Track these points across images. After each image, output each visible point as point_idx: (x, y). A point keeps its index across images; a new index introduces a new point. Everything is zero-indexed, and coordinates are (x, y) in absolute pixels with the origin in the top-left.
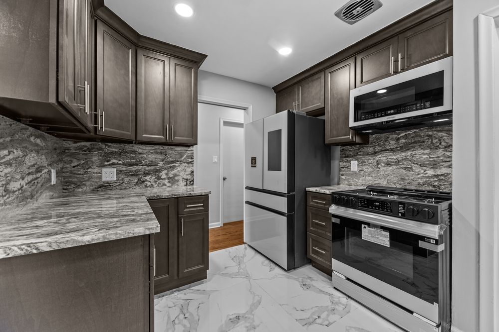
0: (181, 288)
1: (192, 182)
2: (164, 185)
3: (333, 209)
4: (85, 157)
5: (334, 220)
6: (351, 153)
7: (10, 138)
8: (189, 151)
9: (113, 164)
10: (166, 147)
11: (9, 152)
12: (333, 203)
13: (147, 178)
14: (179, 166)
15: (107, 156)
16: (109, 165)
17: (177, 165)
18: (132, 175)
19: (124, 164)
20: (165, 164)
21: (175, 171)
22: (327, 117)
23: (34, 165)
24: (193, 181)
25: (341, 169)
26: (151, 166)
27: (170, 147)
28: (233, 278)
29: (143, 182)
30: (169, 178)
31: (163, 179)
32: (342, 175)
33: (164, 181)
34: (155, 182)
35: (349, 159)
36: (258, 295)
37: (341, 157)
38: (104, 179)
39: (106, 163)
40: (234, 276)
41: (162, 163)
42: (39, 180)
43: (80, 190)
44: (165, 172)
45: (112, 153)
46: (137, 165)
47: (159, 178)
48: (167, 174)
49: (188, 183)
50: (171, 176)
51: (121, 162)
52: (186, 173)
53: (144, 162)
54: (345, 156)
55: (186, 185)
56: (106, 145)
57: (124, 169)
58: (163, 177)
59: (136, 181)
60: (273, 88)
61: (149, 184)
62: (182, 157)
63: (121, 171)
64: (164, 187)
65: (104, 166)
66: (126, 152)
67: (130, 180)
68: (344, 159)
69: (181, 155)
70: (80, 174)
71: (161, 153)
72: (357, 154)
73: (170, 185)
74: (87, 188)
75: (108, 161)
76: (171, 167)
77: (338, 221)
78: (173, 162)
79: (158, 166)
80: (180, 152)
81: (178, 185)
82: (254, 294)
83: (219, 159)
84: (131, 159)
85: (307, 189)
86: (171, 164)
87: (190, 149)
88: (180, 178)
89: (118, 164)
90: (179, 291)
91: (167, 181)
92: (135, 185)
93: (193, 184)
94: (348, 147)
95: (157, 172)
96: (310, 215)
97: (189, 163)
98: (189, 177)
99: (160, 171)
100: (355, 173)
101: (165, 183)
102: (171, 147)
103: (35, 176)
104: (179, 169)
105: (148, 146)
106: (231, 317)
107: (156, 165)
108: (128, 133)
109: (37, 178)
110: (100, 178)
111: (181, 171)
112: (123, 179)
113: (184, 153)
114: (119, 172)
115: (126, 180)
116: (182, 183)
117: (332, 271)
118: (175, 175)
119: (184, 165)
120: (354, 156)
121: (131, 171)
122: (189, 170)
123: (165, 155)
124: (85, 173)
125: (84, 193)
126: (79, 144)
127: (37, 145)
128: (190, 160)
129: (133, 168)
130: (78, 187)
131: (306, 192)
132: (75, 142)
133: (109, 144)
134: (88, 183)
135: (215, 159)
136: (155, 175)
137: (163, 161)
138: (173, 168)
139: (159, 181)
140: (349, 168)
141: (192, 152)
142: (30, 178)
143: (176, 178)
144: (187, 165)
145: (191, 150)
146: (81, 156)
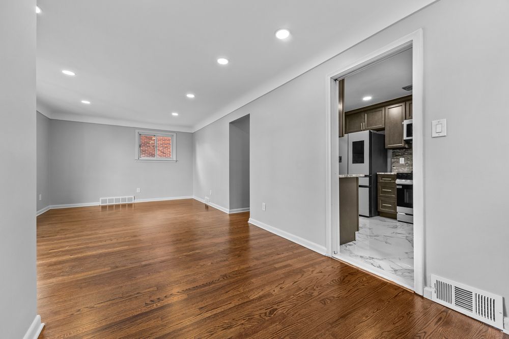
3: (398, 181)
5: (398, 187)
6: (400, 154)
12: (397, 178)
22: (386, 132)
25: (392, 163)
32: (393, 167)
35: (398, 157)
37: (393, 156)
54: (396, 155)
68: (395, 157)
72: (404, 154)
77: (401, 187)
85: (378, 173)
94: (398, 150)
96: (379, 187)
100: (403, 165)
117: (397, 213)
120: (402, 156)
131: (377, 175)
140: (398, 162)
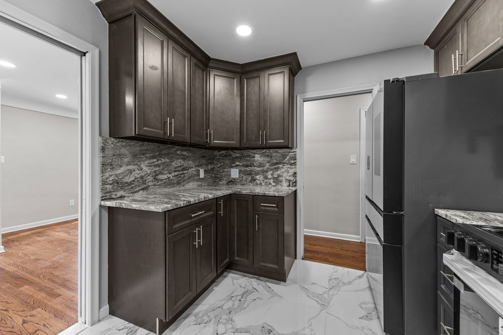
0: (261, 278)
1: (294, 184)
2: (270, 184)
4: (223, 161)
7: (158, 153)
8: (292, 152)
9: (237, 165)
10: (271, 150)
11: (158, 161)
13: (258, 177)
14: (282, 168)
15: (234, 160)
16: (235, 166)
17: (281, 166)
18: (248, 174)
19: (243, 166)
20: (270, 165)
21: (279, 172)
23: (180, 166)
24: (296, 182)
26: (260, 167)
27: (274, 150)
28: (308, 296)
29: (255, 180)
30: (274, 178)
31: (269, 179)
33: (269, 181)
34: (263, 181)
36: (312, 330)
38: (232, 176)
39: (233, 165)
40: (311, 296)
41: (268, 164)
42: (186, 175)
43: (221, 183)
44: (271, 172)
45: (237, 157)
46: (251, 166)
47: (266, 178)
48: (272, 175)
49: (291, 184)
50: (276, 176)
51: (241, 164)
52: (289, 175)
53: (255, 164)
55: (289, 186)
56: (233, 152)
57: (243, 169)
58: (269, 177)
59: (250, 179)
60: (425, 44)
61: (259, 182)
62: (284, 159)
63: (241, 171)
64: (270, 186)
65: (232, 167)
66: (244, 156)
67: (246, 178)
69: (284, 156)
70: (221, 172)
71: (268, 156)
73: (275, 184)
74: (224, 182)
75: (234, 164)
76: (275, 168)
78: (277, 164)
79: (266, 168)
80: (283, 154)
81: (281, 185)
82: (311, 325)
83: (358, 159)
84: (247, 161)
85: (436, 211)
86: (275, 165)
87: (292, 151)
88: (283, 179)
89: (239, 165)
90: (258, 279)
91: (272, 180)
92: (249, 182)
93: (295, 186)
95: (264, 172)
97: (291, 164)
98: (292, 178)
99: (267, 172)
101: (271, 182)
102: (276, 150)
103: (181, 172)
104: (282, 170)
105: (258, 150)
106: (265, 326)
107: (264, 166)
108: (234, 142)
109: (183, 174)
110: (230, 175)
111: (285, 172)
112: (242, 177)
113: (287, 155)
114: (240, 172)
115: (244, 178)
116: (285, 184)
118: (279, 176)
119: (287, 166)
121: (247, 171)
122: (292, 171)
123: (271, 157)
124: (223, 172)
125: (223, 185)
126: (221, 152)
127: (184, 155)
128: (293, 162)
129: (248, 169)
130: (220, 181)
132: (219, 152)
133: (235, 151)
134: (224, 179)
135: (353, 160)
136: (263, 175)
137: (269, 163)
138: (277, 169)
139: (266, 181)
141: (295, 153)
142: (176, 173)
143: (280, 179)
144: (289, 166)
145: (294, 152)
146: (221, 160)
